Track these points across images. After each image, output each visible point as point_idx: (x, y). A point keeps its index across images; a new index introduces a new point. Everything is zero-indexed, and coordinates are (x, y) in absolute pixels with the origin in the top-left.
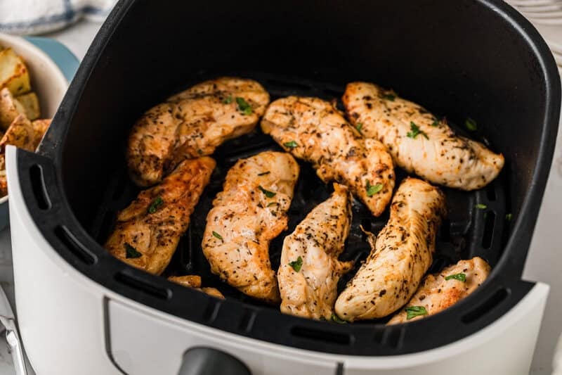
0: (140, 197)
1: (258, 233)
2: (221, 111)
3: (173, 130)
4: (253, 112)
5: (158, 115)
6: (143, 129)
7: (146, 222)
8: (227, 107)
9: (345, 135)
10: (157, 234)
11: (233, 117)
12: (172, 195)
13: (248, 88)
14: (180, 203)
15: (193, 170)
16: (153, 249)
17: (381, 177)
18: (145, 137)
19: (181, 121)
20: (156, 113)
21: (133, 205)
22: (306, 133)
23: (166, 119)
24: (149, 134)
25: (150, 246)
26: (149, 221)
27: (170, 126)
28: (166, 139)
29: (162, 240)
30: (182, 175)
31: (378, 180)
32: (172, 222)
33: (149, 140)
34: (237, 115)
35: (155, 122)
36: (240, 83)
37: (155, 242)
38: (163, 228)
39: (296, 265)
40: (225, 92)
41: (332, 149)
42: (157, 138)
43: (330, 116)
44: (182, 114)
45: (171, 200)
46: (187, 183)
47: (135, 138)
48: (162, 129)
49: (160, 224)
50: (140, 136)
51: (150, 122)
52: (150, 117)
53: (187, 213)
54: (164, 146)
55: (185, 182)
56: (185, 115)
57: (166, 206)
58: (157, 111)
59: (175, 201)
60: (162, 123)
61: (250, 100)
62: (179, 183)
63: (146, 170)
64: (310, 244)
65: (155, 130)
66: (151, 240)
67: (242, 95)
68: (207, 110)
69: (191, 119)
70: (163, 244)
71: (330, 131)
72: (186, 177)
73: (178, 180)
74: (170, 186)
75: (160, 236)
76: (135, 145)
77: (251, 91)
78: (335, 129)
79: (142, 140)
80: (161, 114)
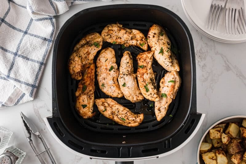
0: (79, 86)
1: (113, 80)
2: (91, 49)
3: (80, 61)
4: (100, 45)
5: (74, 59)
6: (72, 65)
7: (84, 95)
8: (92, 47)
9: (128, 35)
10: (88, 96)
11: (95, 49)
12: (88, 83)
13: (96, 37)
14: (91, 84)
15: (90, 72)
16: (89, 101)
17: (143, 41)
18: (73, 67)
19: (81, 58)
20: (73, 58)
21: (78, 90)
22: (117, 39)
23: (77, 59)
24: (74, 66)
25: (88, 100)
26: (85, 94)
27: (78, 60)
28: (79, 65)
29: (90, 97)
30: (88, 75)
31: (142, 42)
32: (90, 91)
33: (75, 68)
34: (96, 48)
35: (74, 61)
36: (92, 36)
37: (89, 99)
38: (89, 94)
39: (124, 85)
40: (89, 41)
41: (126, 40)
42: (77, 66)
43: (120, 31)
44: (80, 55)
45: (88, 84)
46: (90, 77)
47: (70, 69)
48: (77, 62)
49: (88, 93)
50: (72, 68)
51: (73, 62)
52: (72, 60)
53: (93, 85)
54: (79, 67)
55: (89, 77)
56: (81, 56)
57: (87, 87)
58: (73, 57)
59: (89, 84)
60: (76, 61)
61: (97, 42)
62: (88, 78)
63: (77, 78)
64: (125, 76)
65: (75, 64)
66: (87, 99)
67: (95, 41)
68: (87, 50)
69: (84, 56)
70: (91, 99)
71: (123, 36)
72: (89, 75)
73: (87, 77)
74: (86, 81)
75: (89, 97)
76: (71, 71)
77: (97, 38)
78: (124, 35)
79: (73, 69)
80: (75, 58)
